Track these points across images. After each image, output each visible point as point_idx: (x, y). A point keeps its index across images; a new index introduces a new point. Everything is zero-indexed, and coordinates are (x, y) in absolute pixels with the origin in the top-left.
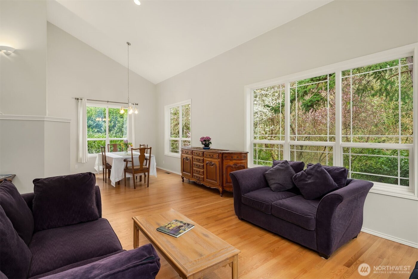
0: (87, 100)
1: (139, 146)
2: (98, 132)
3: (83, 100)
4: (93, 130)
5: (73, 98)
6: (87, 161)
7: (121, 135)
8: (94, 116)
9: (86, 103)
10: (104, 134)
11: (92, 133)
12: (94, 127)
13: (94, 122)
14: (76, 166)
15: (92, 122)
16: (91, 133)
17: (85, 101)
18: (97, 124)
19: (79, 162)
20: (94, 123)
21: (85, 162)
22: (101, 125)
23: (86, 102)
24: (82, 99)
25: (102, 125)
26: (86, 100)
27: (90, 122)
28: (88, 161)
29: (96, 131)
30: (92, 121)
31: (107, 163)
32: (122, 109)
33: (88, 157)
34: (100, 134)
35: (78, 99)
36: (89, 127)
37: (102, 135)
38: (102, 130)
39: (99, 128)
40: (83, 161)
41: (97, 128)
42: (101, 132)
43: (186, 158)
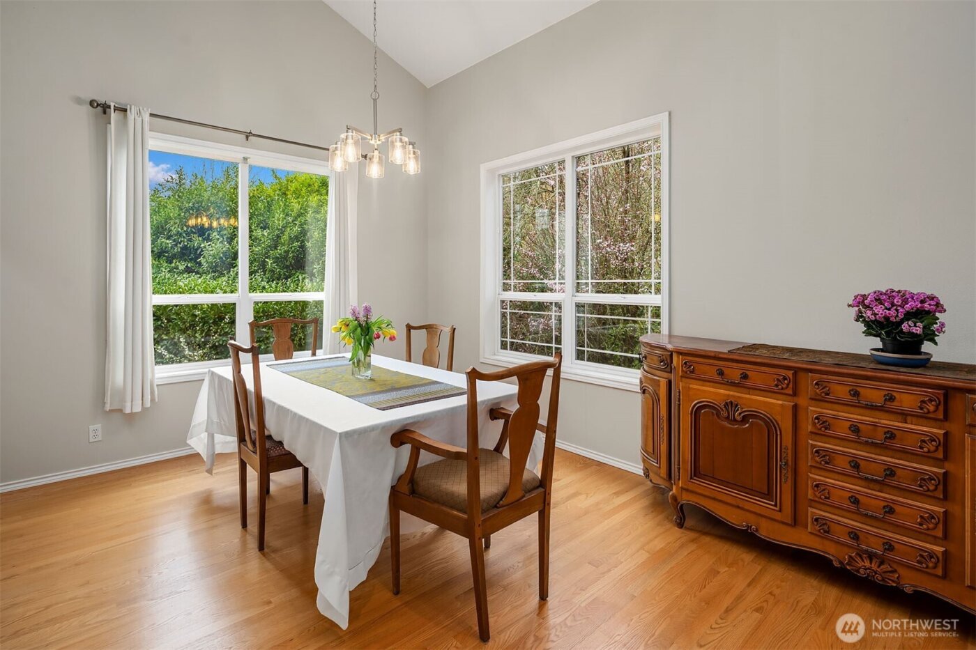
0: (152, 115)
1: (405, 329)
2: (188, 270)
3: (131, 115)
4: (173, 265)
5: (79, 101)
6: (148, 404)
7: (262, 280)
8: (175, 223)
9: (148, 133)
10: (208, 278)
11: (168, 275)
12: (174, 256)
13: (174, 241)
14: (92, 427)
15: (168, 241)
16: (165, 274)
17: (139, 120)
18: (185, 248)
19: (108, 407)
20: (176, 245)
21: (138, 409)
22: (197, 249)
23: (147, 127)
24: (125, 110)
25: (202, 251)
26: (147, 117)
27: (162, 240)
28: (152, 400)
29: (182, 267)
30: (168, 239)
31: (266, 433)
32: (350, 141)
33: (157, 382)
34: (194, 277)
35: (105, 108)
36: (159, 257)
37: (200, 280)
38: (200, 264)
39: (191, 260)
40: (128, 404)
41: (185, 260)
42: (197, 273)
43: (731, 405)
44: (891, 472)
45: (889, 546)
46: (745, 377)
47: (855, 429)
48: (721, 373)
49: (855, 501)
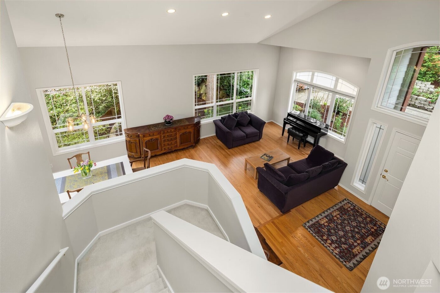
43: (151, 139)
44: (171, 139)
45: (172, 147)
46: (153, 134)
47: (168, 136)
48: (149, 135)
49: (168, 144)
